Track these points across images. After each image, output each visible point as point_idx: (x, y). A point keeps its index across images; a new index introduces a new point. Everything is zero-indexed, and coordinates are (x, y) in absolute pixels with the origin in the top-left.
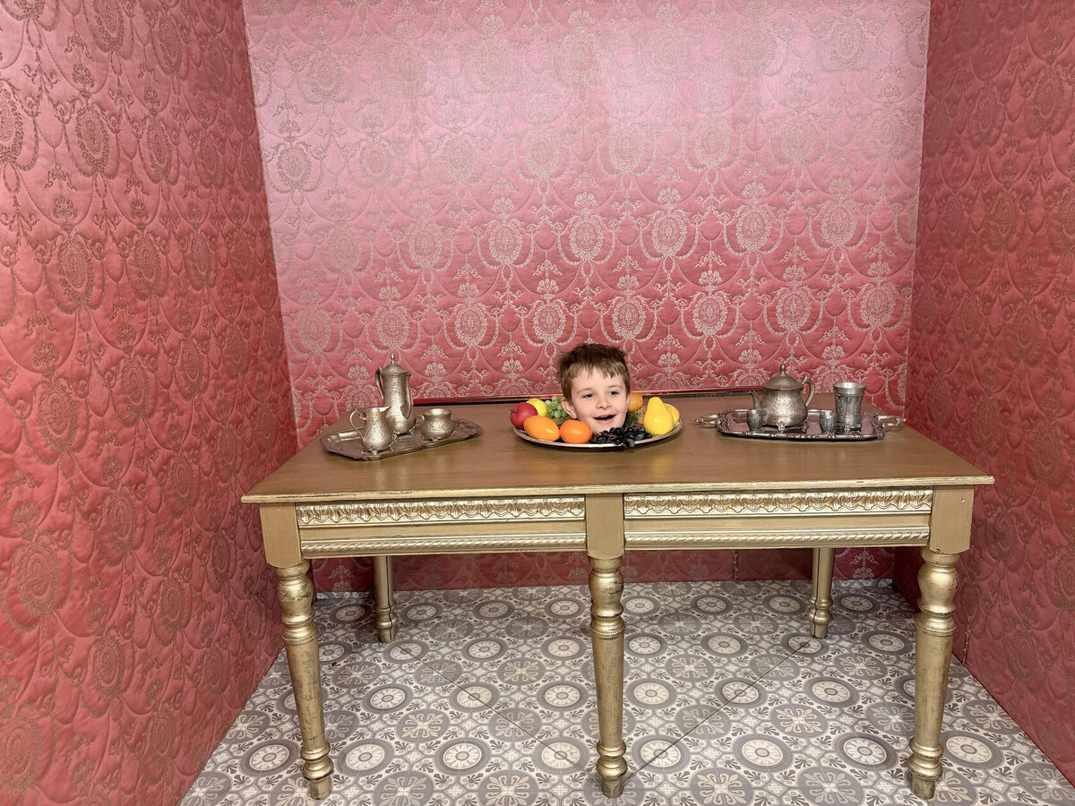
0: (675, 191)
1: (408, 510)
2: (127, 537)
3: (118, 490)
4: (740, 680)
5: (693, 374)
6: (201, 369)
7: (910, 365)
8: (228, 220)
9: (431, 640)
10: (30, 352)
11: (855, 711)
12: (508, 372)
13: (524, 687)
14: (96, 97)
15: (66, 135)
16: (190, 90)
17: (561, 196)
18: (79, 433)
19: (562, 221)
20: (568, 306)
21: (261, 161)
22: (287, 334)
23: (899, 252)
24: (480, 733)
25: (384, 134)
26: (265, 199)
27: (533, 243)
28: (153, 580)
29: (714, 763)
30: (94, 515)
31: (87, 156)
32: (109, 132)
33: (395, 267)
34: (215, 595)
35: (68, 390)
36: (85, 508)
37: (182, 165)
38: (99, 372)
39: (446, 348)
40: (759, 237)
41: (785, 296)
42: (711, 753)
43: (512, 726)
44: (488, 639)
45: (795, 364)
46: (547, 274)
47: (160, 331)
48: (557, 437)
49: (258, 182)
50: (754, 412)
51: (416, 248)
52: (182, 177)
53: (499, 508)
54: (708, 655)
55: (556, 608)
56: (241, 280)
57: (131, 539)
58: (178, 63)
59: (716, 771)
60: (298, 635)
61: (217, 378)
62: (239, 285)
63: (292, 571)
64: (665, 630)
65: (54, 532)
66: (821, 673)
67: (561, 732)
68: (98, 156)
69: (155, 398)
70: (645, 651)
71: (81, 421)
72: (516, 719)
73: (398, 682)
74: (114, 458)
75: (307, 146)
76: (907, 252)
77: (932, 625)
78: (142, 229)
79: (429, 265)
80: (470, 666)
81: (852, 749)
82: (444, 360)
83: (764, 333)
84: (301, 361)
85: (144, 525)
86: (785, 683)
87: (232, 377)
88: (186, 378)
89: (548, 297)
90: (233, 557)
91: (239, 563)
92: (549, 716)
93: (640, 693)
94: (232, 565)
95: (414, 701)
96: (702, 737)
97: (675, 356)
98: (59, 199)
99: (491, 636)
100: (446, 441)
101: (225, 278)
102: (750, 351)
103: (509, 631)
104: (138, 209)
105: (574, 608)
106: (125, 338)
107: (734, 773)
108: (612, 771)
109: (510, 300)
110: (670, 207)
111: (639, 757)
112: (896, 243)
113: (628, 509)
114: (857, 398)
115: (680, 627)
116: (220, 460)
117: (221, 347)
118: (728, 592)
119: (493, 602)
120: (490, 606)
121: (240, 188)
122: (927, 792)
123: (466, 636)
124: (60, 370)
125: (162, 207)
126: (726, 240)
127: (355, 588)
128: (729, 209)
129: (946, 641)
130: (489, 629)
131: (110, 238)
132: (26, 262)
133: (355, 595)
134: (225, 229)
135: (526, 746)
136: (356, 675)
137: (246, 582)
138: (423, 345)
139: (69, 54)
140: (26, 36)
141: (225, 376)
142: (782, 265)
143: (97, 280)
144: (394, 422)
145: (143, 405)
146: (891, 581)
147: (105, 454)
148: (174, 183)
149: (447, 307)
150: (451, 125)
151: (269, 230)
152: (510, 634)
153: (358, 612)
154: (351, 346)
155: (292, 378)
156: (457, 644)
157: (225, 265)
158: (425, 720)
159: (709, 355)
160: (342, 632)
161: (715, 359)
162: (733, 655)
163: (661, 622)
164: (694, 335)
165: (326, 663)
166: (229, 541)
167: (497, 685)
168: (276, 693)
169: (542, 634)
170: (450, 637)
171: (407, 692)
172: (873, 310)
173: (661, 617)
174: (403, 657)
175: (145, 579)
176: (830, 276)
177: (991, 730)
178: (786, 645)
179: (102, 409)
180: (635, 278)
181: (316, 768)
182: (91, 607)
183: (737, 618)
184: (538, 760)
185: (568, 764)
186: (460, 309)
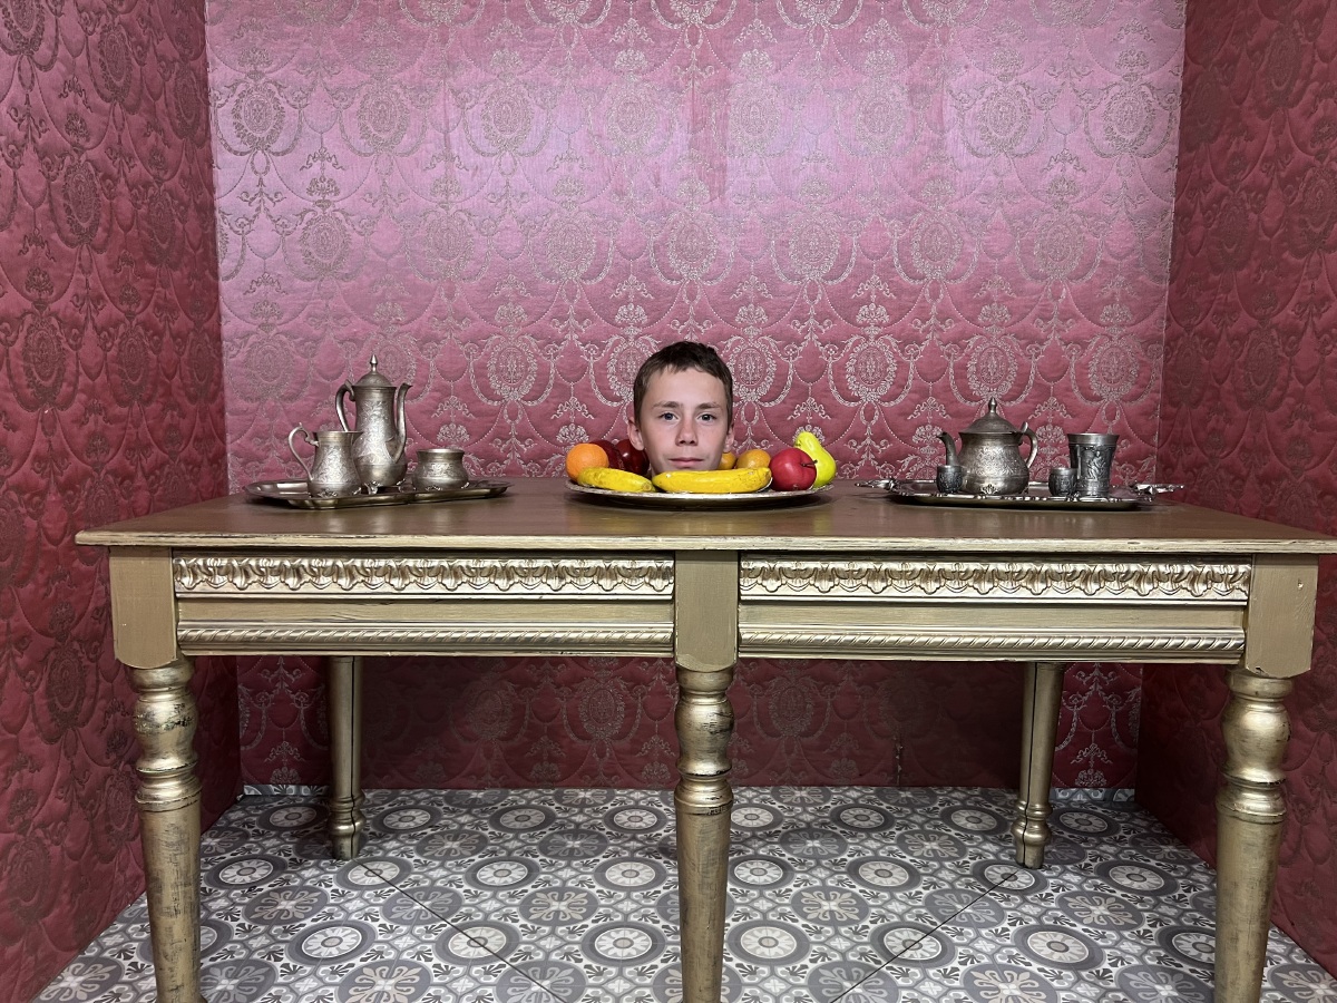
1: (368, 573)
4: (911, 926)
9: (416, 857)
11: (1100, 977)
13: (561, 930)
17: (657, 181)
21: (208, 104)
23: (1144, 291)
24: (479, 998)
26: (209, 161)
27: (611, 248)
33: (401, 275)
34: (45, 746)
37: (62, 49)
39: (471, 402)
40: (943, 260)
43: (536, 988)
44: (509, 858)
46: (631, 297)
50: (947, 467)
51: (435, 246)
52: (59, 66)
53: (527, 573)
54: (859, 887)
55: (622, 818)
60: (161, 794)
61: (91, 392)
63: (161, 675)
64: (790, 851)
66: (1038, 918)
70: (760, 880)
72: (543, 978)
73: (354, 918)
75: (279, 87)
76: (1155, 292)
77: (1253, 805)
79: (452, 274)
80: (476, 896)
82: (466, 419)
83: (948, 402)
84: (246, 413)
86: (984, 932)
89: (632, 331)
91: (102, 703)
92: (600, 974)
93: (750, 941)
94: (86, 703)
95: (375, 947)
99: (515, 854)
101: (124, 247)
102: (926, 427)
103: (544, 848)
105: (650, 819)
109: (574, 333)
110: (815, 207)
112: (1141, 279)
114: (1105, 449)
115: (814, 848)
118: (886, 801)
119: (522, 807)
123: (474, 853)
126: (896, 259)
127: (304, 778)
128: (902, 215)
130: (511, 845)
133: (305, 790)
134: (132, 174)
136: (286, 905)
138: (437, 395)
142: (977, 301)
146: (1131, 792)
148: (43, 68)
149: (477, 339)
150: (498, 70)
151: (213, 208)
152: (545, 853)
153: (304, 814)
154: (325, 393)
155: (229, 438)
156: (459, 865)
157: (127, 229)
158: (389, 977)
159: (869, 432)
160: (275, 842)
161: (876, 439)
162: (898, 888)
163: (785, 841)
164: (846, 399)
165: (238, 886)
166: (86, 662)
167: (517, 925)
168: (143, 930)
169: (597, 853)
170: (448, 855)
171: (366, 933)
172: (1106, 376)
173: (785, 834)
176: (1046, 321)
180: (762, 310)
183: (902, 837)
186: (497, 342)
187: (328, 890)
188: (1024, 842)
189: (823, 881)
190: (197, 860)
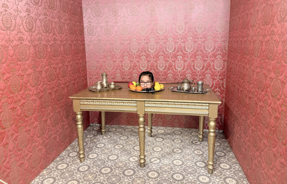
0: (172, 38)
1: (101, 102)
2: (47, 104)
3: (46, 94)
4: (179, 148)
5: (175, 79)
6: (66, 72)
7: (226, 79)
8: (75, 41)
9: (113, 135)
10: (31, 66)
12: (134, 76)
13: (130, 146)
14: (48, 18)
15: (42, 26)
16: (68, 15)
17: (147, 38)
18: (39, 82)
19: (147, 44)
20: (148, 62)
21: (84, 29)
22: (87, 66)
23: (224, 53)
24: (118, 153)
25: (109, 24)
26: (84, 37)
27: (140, 48)
28: (52, 114)
29: (166, 163)
30: (41, 98)
31: (45, 29)
32: (50, 25)
33: (111, 52)
34: (65, 119)
35: (38, 74)
36: (39, 97)
37: (65, 31)
38: (44, 71)
39: (121, 70)
40: (191, 49)
41: (197, 62)
42: (166, 162)
43: (125, 153)
44: (125, 136)
46: (143, 55)
47: (57, 64)
48: (135, 90)
49: (83, 33)
50: (179, 86)
51: (115, 48)
52: (65, 33)
53: (119, 102)
54: (173, 143)
56: (77, 54)
57: (48, 104)
58: (66, 10)
59: (166, 165)
60: (79, 126)
61: (70, 74)
62: (76, 55)
63: (79, 113)
64: (165, 137)
65: (33, 100)
66: (198, 148)
67: (135, 155)
68: (47, 30)
69: (56, 77)
70: (159, 141)
71: (40, 80)
72: (126, 151)
73: (104, 142)
74: (46, 88)
75: (93, 26)
76: (226, 53)
77: (211, 134)
78: (55, 43)
79: (118, 52)
80: (120, 141)
81: (198, 164)
82: (120, 73)
83: (192, 70)
84: (90, 72)
85: (51, 102)
86: (189, 150)
87: (73, 74)
88: (62, 73)
89: (143, 60)
90: (70, 112)
91: (72, 114)
94: (70, 114)
96: (165, 158)
97: (171, 75)
98: (39, 38)
100: (114, 89)
101: (73, 54)
102: (189, 74)
103: (130, 134)
104: (55, 39)
106: (50, 65)
107: (170, 166)
108: (142, 161)
109: (135, 60)
110: (171, 41)
111: (150, 160)
112: (223, 51)
113: (146, 104)
114: (201, 85)
115: (169, 136)
116: (69, 91)
117: (71, 68)
118: (182, 130)
120: (128, 129)
121: (78, 35)
122: (211, 172)
123: (121, 135)
124: (37, 70)
125: (60, 39)
126: (183, 49)
127: (98, 123)
128: (184, 42)
129: (213, 138)
130: (126, 134)
131: (49, 45)
132: (32, 50)
133: (99, 125)
134: (74, 43)
135: (127, 157)
136: (95, 140)
137: (73, 118)
138: (116, 69)
139: (43, 11)
140: (35, 8)
141: (72, 74)
142: (196, 55)
143: (45, 53)
144: (104, 85)
145: (53, 78)
146: (222, 131)
147: (44, 87)
148: (63, 34)
149: (121, 61)
150: (124, 23)
151: (85, 43)
153: (98, 128)
154: (101, 69)
155: (88, 75)
157: (73, 51)
158: (107, 150)
159: (179, 75)
160: (94, 132)
161: (181, 76)
162: (179, 143)
164: (176, 70)
165: (89, 138)
166: (70, 108)
167: (124, 145)
169: (137, 136)
170: (117, 135)
171: (105, 145)
172: (217, 66)
173: (165, 134)
174: (106, 138)
175: (50, 113)
176: (207, 58)
177: (232, 163)
178: (192, 142)
179: (44, 78)
180: (163, 57)
181: (81, 155)
182: (39, 116)
183: (183, 136)
184: (129, 160)
185: (135, 161)
186: (124, 62)
187: (101, 139)
188: (200, 138)
190: (83, 134)
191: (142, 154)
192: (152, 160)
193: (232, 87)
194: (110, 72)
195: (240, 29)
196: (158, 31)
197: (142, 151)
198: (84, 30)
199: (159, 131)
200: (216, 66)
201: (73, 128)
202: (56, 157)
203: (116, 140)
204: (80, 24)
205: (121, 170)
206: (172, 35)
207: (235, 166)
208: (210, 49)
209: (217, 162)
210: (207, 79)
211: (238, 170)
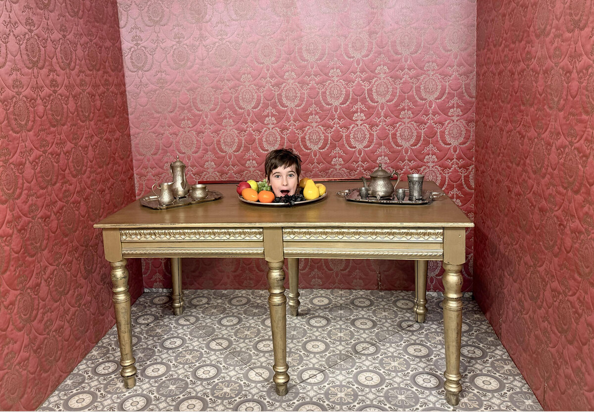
0: (338, 71)
2: (38, 244)
3: (36, 220)
4: (368, 342)
5: (351, 170)
6: (83, 163)
7: (476, 166)
8: (102, 87)
9: (202, 315)
11: (428, 361)
12: (249, 167)
13: (247, 341)
14: (36, 32)
15: (20, 51)
16: (84, 24)
17: (277, 73)
18: (18, 191)
19: (278, 86)
20: (282, 131)
21: (122, 56)
22: (133, 145)
23: (466, 103)
24: (218, 362)
26: (123, 76)
27: (262, 97)
28: (51, 268)
29: (341, 382)
30: (23, 231)
31: (29, 59)
32: (41, 47)
33: (189, 111)
34: (84, 281)
35: (14, 170)
36: (19, 227)
37: (78, 61)
38: (30, 162)
39: (215, 153)
40: (385, 95)
41: (401, 127)
42: (341, 378)
43: (236, 359)
44: (233, 316)
45: (409, 165)
46: (270, 114)
47: (61, 143)
48: (256, 199)
49: (120, 67)
50: (363, 188)
51: (201, 100)
52: (77, 67)
53: (220, 234)
54: (353, 328)
56: (108, 117)
57: (41, 245)
58: (78, 12)
59: (341, 386)
60: (119, 298)
61: (92, 167)
62: (107, 120)
63: (118, 264)
64: (331, 315)
65: (3, 237)
67: (262, 363)
68: (35, 59)
69: (58, 176)
70: (318, 325)
71: (20, 185)
72: (239, 356)
73: (180, 335)
74: (35, 204)
75: (145, 48)
76: (471, 103)
77: (451, 305)
78: (55, 93)
80: (220, 329)
81: (419, 379)
82: (215, 160)
83: (390, 148)
85: (48, 239)
86: (393, 345)
87: (100, 167)
88: (74, 167)
89: (271, 126)
90: (95, 262)
91: (99, 265)
92: (257, 355)
93: (309, 346)
94: (95, 266)
95: (186, 345)
96: (338, 370)
97: (341, 159)
98: (15, 80)
99: (235, 314)
101: (99, 116)
102: (383, 157)
103: (245, 312)
104: (54, 83)
106: (43, 146)
107: (350, 387)
108: (281, 380)
109: (250, 128)
110: (336, 79)
111: (300, 376)
112: (464, 98)
113: (285, 236)
114: (419, 182)
115: (341, 313)
116: (91, 210)
117: (95, 152)
118: (373, 296)
119: (240, 297)
120: (238, 299)
121: (109, 70)
123: (221, 314)
124: (11, 161)
125: (66, 82)
126: (367, 96)
127: (165, 287)
128: (368, 80)
129: (456, 313)
130: (235, 311)
131: (39, 98)
133: (165, 290)
134: (100, 92)
135: (241, 369)
136: (159, 331)
137: (102, 276)
138: (204, 152)
139: (24, 14)
140: (5, 7)
141: (96, 167)
142: (399, 110)
143: (31, 118)
144: (177, 191)
145: (51, 180)
146: (471, 293)
147: (30, 202)
148: (73, 70)
149: (217, 132)
151: (125, 91)
152: (245, 314)
153: (165, 299)
154: (165, 152)
155: (135, 169)
156: (216, 318)
157: (99, 110)
158: (190, 354)
159: (360, 159)
160: (155, 309)
161: (363, 162)
162: (367, 329)
163: (331, 310)
164: (351, 148)
165: (143, 324)
166: (94, 253)
167: (232, 339)
168: (115, 338)
169: (263, 314)
170: (212, 314)
171: (184, 340)
172: (452, 135)
173: (331, 308)
174: (185, 323)
175: (47, 267)
176: (427, 116)
177: (504, 373)
178: (400, 325)
179: (30, 180)
180: (317, 117)
181: (127, 371)
182: (19, 276)
183: (375, 310)
184: (246, 376)
185: (262, 379)
186: (223, 132)
187: (172, 326)
188: (417, 314)
189: (341, 325)
190: (130, 316)
191: (281, 361)
192: (305, 376)
193: (492, 186)
194: (189, 160)
195: (506, 41)
196: (305, 55)
197: (280, 354)
198: (122, 59)
199: (316, 301)
200: (449, 134)
201: (102, 302)
202: (63, 377)
203: (210, 327)
204: (114, 44)
205: (230, 403)
206: (339, 64)
207: (512, 381)
208: (433, 93)
209: (467, 373)
210: (429, 167)
211: (521, 392)
